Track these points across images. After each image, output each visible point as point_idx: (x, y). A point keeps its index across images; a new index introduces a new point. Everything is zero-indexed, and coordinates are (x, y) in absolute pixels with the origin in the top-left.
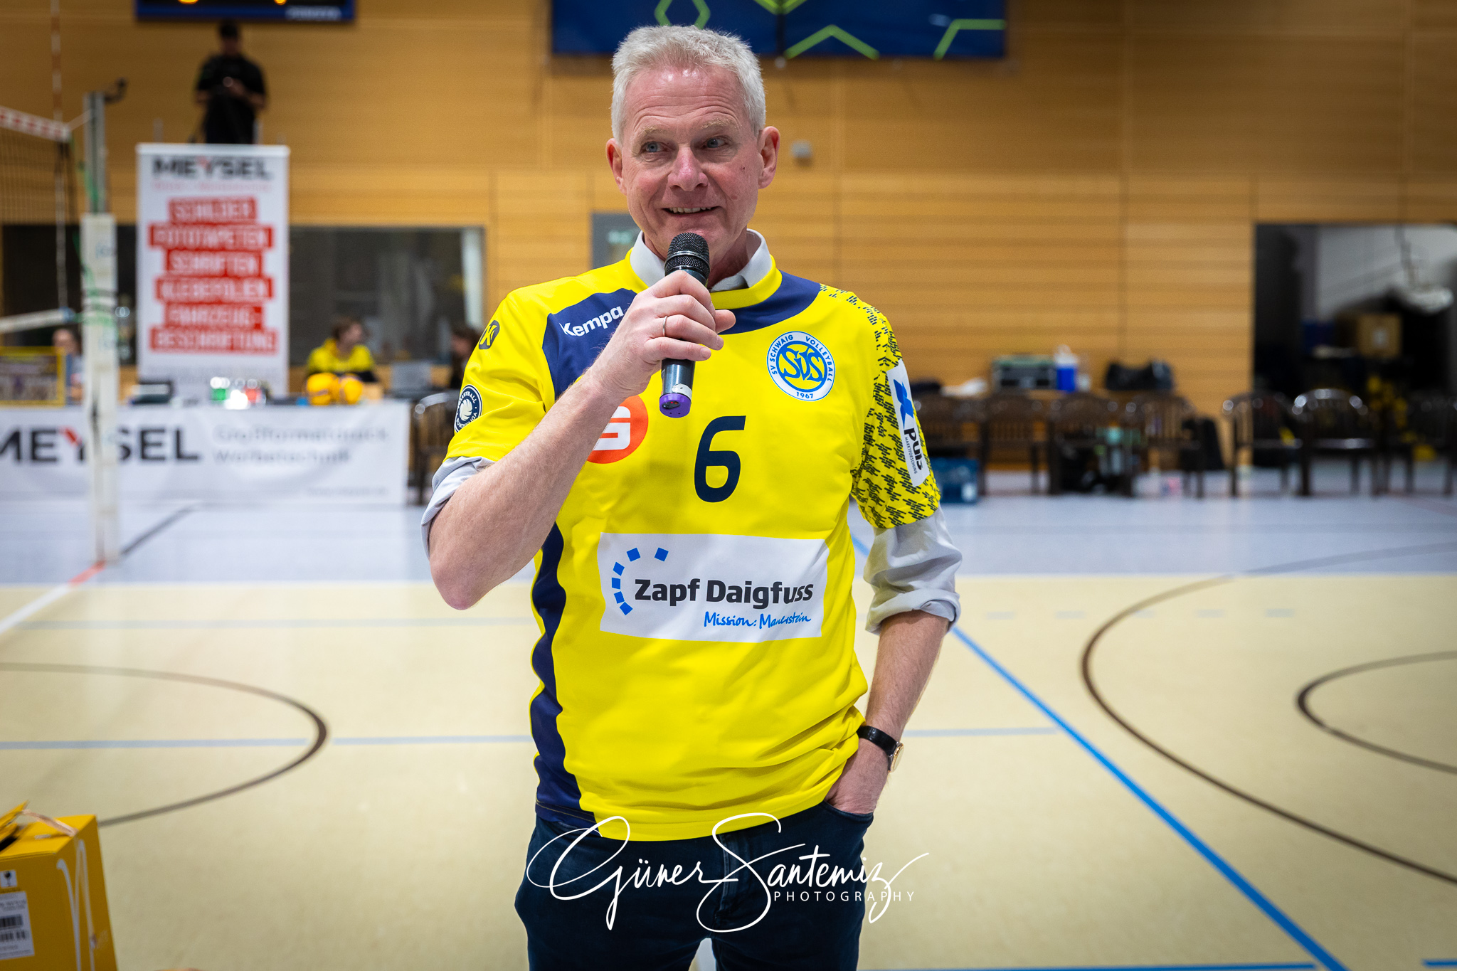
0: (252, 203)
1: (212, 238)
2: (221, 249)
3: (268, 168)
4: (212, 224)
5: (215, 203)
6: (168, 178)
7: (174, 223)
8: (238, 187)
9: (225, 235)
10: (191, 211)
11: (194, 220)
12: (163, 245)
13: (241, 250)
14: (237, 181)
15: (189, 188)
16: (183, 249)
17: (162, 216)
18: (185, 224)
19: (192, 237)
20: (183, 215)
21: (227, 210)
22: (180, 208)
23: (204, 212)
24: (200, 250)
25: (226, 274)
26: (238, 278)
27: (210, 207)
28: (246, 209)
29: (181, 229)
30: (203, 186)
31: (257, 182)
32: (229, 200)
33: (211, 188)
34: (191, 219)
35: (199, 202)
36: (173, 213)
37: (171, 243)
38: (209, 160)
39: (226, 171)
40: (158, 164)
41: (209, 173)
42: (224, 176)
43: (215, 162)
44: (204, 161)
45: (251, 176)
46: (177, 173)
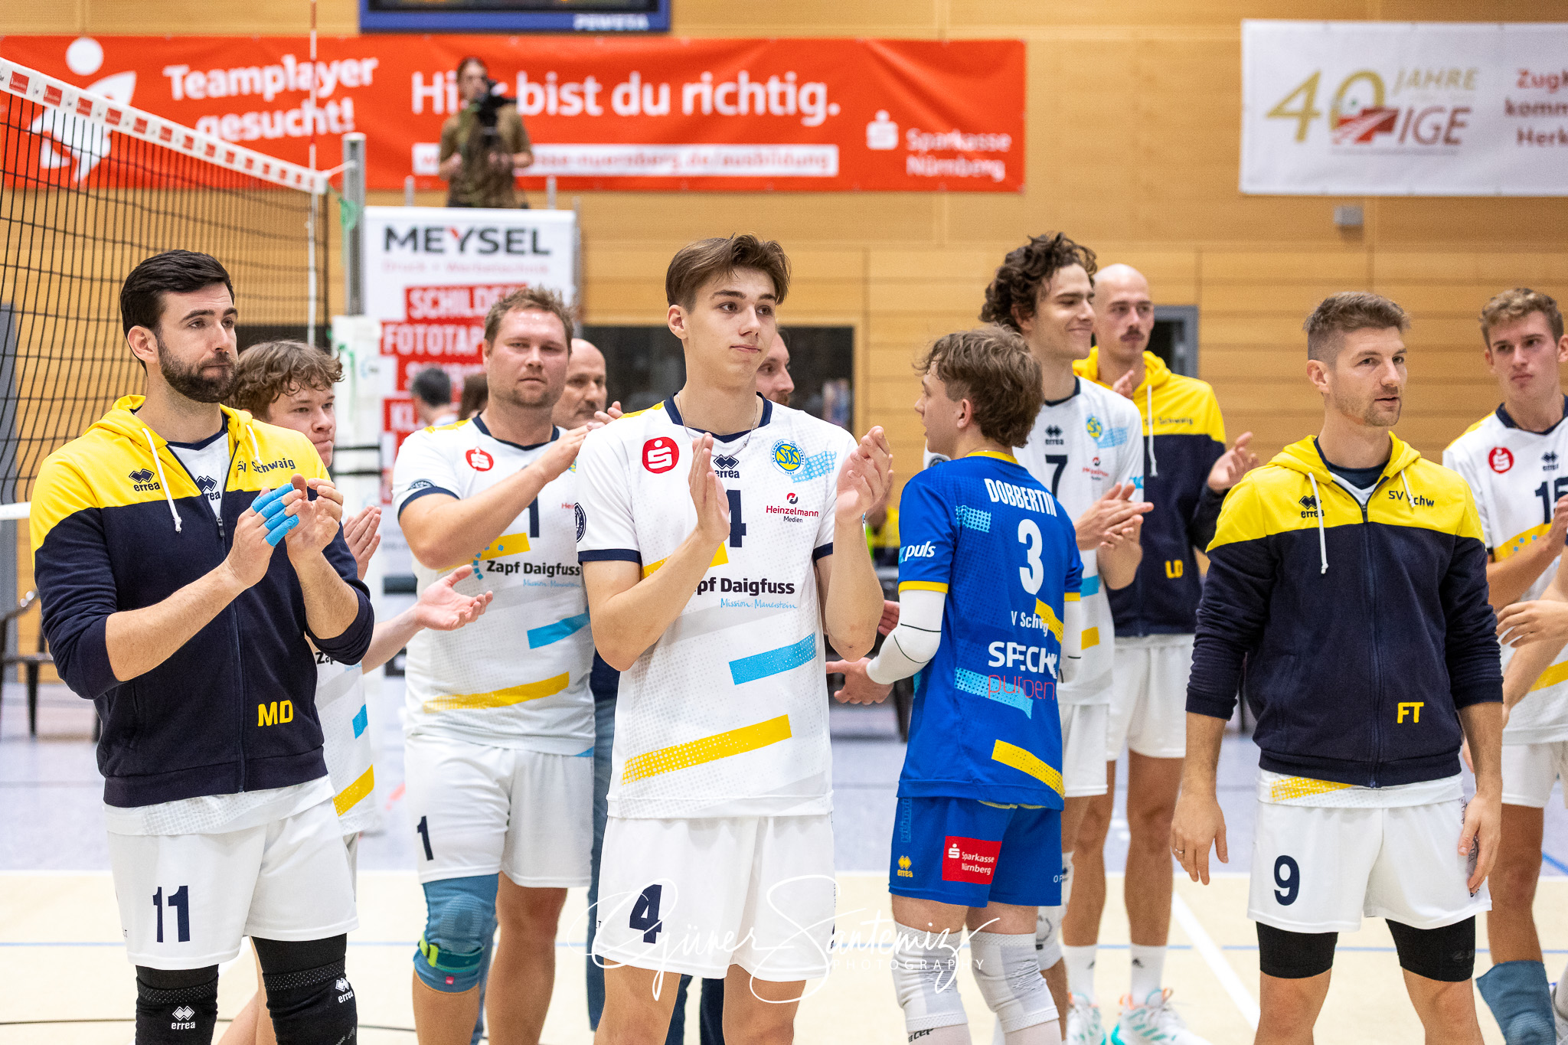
1: (465, 342)
3: (544, 240)
4: (465, 322)
5: (471, 290)
6: (403, 254)
7: (411, 321)
8: (502, 269)
10: (435, 303)
11: (441, 311)
12: (395, 350)
14: (501, 257)
15: (434, 269)
16: (425, 358)
17: (398, 313)
18: (426, 321)
19: (436, 340)
20: (422, 310)
22: (415, 296)
23: (454, 305)
24: (446, 358)
27: (464, 296)
29: (420, 329)
30: (452, 267)
31: (530, 260)
32: (489, 287)
33: (464, 269)
34: (433, 314)
35: (448, 289)
36: (409, 305)
37: (405, 349)
38: (462, 231)
39: (488, 246)
40: (390, 234)
41: (462, 248)
42: (482, 252)
43: (470, 233)
44: (455, 233)
45: (521, 253)
46: (415, 248)
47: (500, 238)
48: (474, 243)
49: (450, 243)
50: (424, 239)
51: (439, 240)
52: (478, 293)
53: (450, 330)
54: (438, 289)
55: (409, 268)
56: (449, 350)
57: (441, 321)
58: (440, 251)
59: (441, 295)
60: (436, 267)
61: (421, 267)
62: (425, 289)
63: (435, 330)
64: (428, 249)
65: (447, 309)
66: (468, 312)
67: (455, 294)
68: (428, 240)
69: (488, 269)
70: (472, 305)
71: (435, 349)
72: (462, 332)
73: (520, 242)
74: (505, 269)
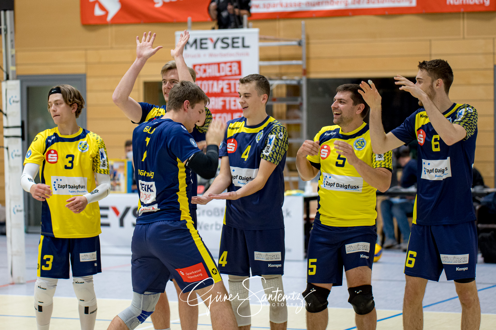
0: (239, 63)
1: (217, 87)
2: (222, 94)
4: (217, 78)
5: (219, 64)
6: (192, 50)
10: (205, 71)
11: (206, 75)
13: (234, 94)
14: (230, 50)
18: (201, 78)
20: (200, 74)
21: (225, 70)
22: (197, 68)
23: (212, 71)
25: (224, 109)
26: (232, 112)
27: (216, 67)
28: (235, 68)
30: (211, 55)
31: (241, 50)
32: (225, 63)
33: (215, 55)
34: (204, 76)
35: (209, 64)
38: (215, 39)
39: (225, 45)
41: (215, 47)
42: (223, 48)
43: (218, 39)
44: (211, 40)
45: (238, 47)
46: (196, 48)
47: (229, 41)
48: (219, 44)
49: (210, 45)
51: (205, 44)
52: (222, 65)
53: (210, 82)
54: (206, 65)
55: (194, 56)
56: (210, 91)
57: (207, 79)
58: (206, 48)
59: (207, 67)
60: (205, 55)
61: (199, 56)
62: (200, 65)
63: (205, 82)
64: (201, 48)
65: (209, 73)
66: (217, 75)
67: (213, 66)
68: (201, 44)
69: (225, 55)
70: (219, 71)
72: (215, 83)
73: (237, 42)
74: (231, 55)
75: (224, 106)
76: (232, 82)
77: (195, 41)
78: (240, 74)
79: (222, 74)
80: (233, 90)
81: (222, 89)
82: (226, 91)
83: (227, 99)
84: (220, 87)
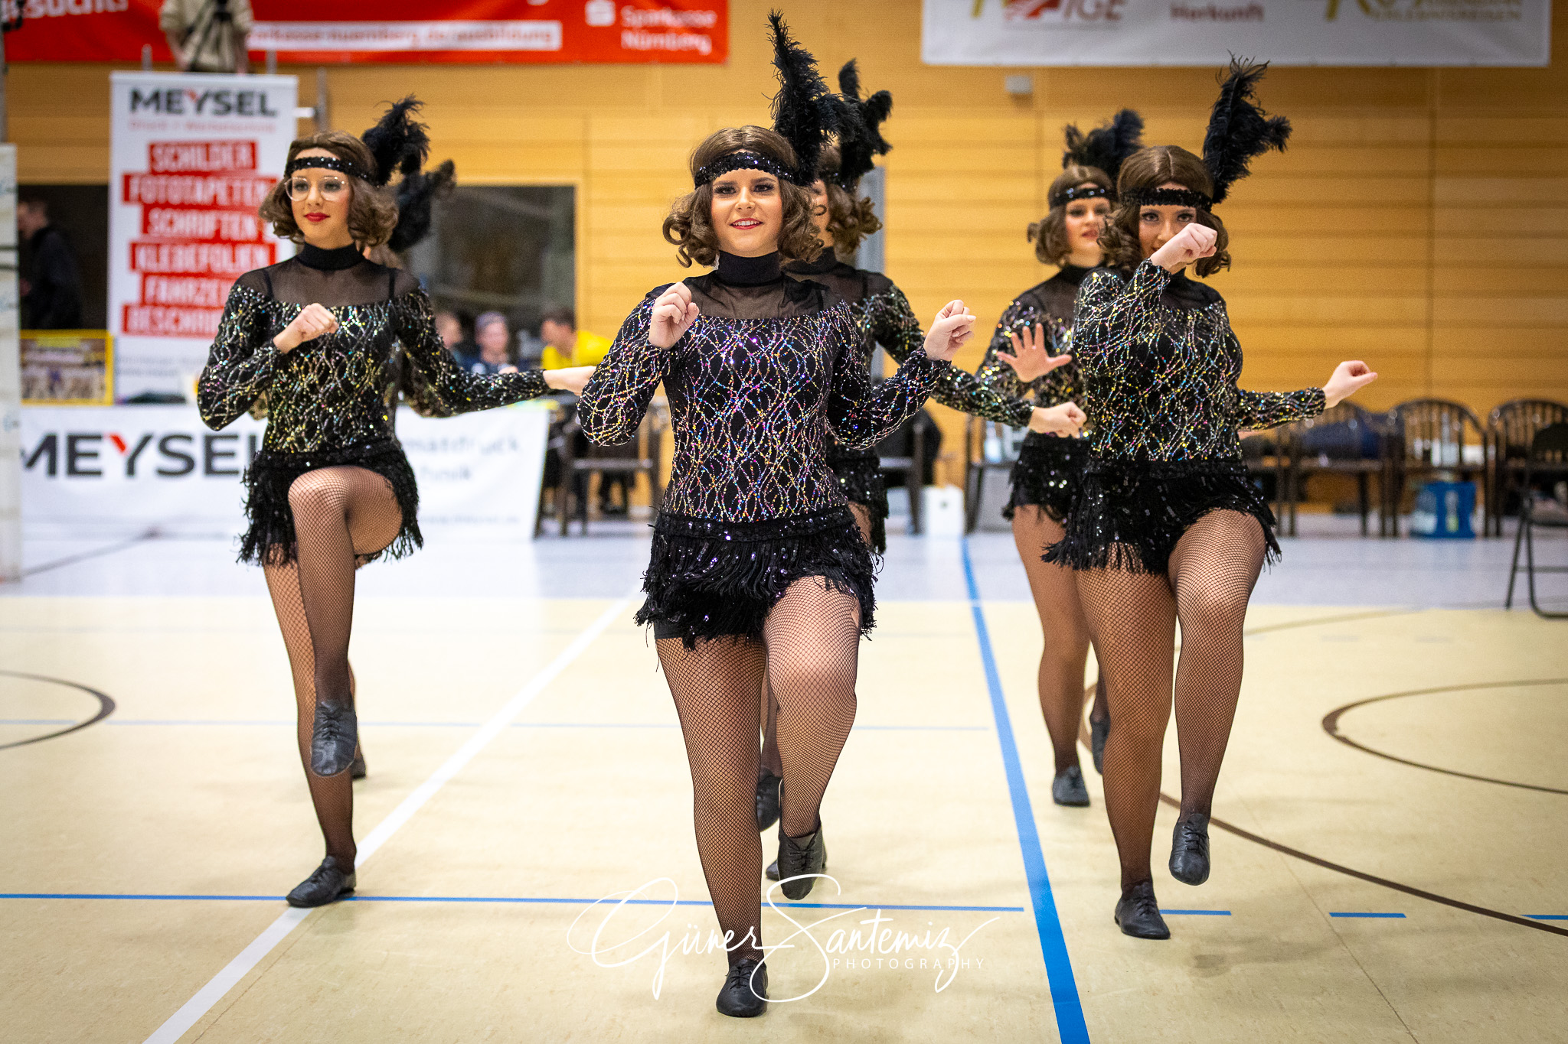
0: (253, 146)
1: (202, 192)
2: (213, 206)
3: (271, 105)
4: (204, 175)
5: (207, 146)
6: (147, 114)
7: (154, 173)
8: (236, 127)
9: (216, 188)
10: (176, 157)
11: (180, 165)
12: (140, 199)
13: (240, 208)
14: (233, 118)
15: (174, 128)
16: (166, 205)
17: (141, 165)
18: (168, 173)
19: (176, 190)
20: (164, 164)
21: (221, 158)
22: (158, 151)
23: (191, 159)
24: (184, 207)
25: (217, 239)
26: (233, 244)
27: (200, 152)
28: (244, 155)
29: (162, 181)
30: (191, 126)
31: (259, 120)
32: (223, 144)
33: (200, 128)
34: (174, 167)
35: (187, 145)
36: (153, 159)
37: (149, 198)
38: (200, 94)
39: (220, 107)
40: (136, 96)
41: (199, 109)
42: (217, 113)
43: (206, 96)
44: (192, 95)
45: (251, 114)
46: (158, 108)
47: (233, 100)
48: (210, 105)
49: (189, 105)
50: (166, 101)
51: (179, 102)
52: (215, 150)
53: (188, 181)
54: (178, 145)
55: (151, 126)
56: (189, 198)
57: (181, 174)
58: (180, 112)
59: (180, 150)
60: (176, 126)
61: (163, 126)
62: (166, 145)
63: (175, 182)
64: (169, 110)
65: (186, 163)
66: (204, 166)
67: (192, 150)
68: (169, 102)
69: (224, 128)
70: (208, 158)
71: (175, 198)
72: (199, 184)
73: (250, 103)
75: (218, 232)
76: (237, 184)
77: (156, 96)
78: (254, 166)
79: (216, 165)
80: (236, 197)
81: (215, 197)
82: (223, 199)
83: (226, 217)
84: (211, 193)
